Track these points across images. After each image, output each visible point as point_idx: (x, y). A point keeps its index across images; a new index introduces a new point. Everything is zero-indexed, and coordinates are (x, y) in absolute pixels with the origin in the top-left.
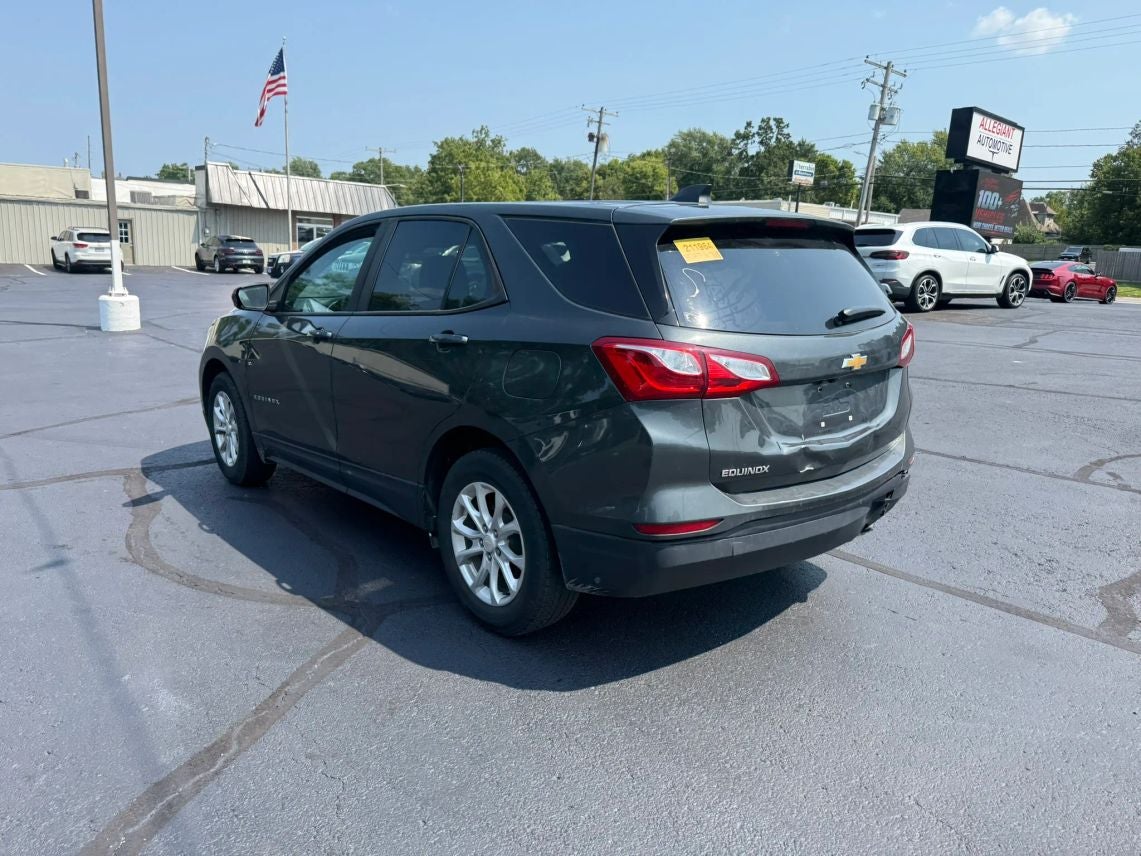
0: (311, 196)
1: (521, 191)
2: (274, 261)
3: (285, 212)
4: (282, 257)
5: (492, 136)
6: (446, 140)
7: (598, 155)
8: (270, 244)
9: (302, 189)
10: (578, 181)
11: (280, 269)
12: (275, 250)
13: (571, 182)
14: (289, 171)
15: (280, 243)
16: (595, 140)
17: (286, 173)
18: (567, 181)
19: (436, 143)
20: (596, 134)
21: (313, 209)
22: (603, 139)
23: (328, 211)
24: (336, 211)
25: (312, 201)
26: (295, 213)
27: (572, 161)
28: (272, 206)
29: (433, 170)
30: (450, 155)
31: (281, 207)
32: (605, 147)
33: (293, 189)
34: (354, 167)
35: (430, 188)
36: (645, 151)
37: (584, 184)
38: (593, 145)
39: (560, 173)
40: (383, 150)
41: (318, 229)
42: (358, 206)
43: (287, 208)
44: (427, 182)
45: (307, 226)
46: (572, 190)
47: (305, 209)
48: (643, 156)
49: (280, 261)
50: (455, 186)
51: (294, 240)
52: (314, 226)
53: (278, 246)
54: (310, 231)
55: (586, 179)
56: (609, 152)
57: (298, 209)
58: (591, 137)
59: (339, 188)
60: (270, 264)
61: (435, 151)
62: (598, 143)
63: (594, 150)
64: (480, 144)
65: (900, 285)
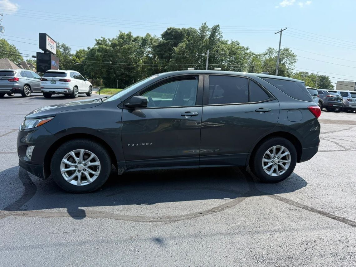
65: (70, 90)
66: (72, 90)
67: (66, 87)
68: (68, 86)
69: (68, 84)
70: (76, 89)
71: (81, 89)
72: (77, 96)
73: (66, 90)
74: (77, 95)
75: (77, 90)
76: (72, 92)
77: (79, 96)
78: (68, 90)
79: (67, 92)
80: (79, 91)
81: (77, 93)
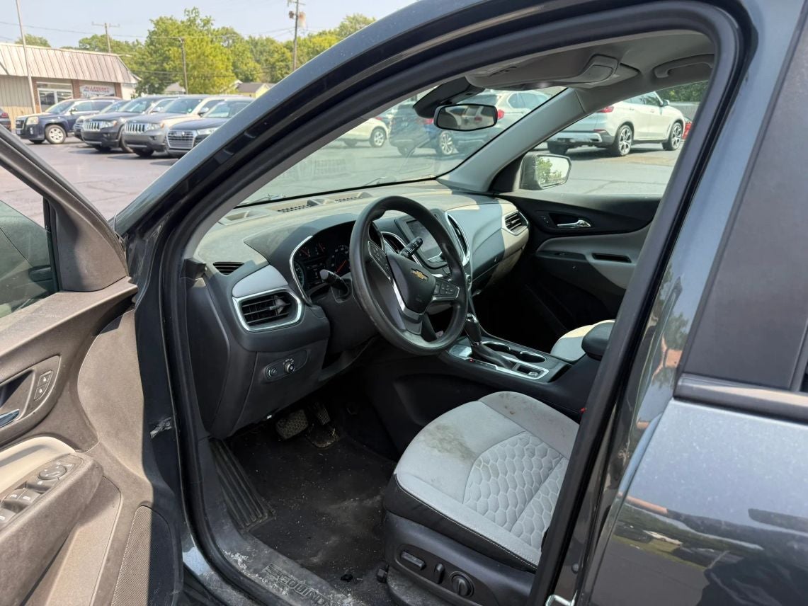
0: (48, 64)
1: (228, 59)
2: (22, 124)
3: (26, 78)
4: (29, 119)
5: (203, 16)
6: (161, 19)
7: (298, 30)
8: (14, 108)
9: (39, 57)
10: (271, 53)
11: (29, 130)
12: (20, 113)
13: (265, 54)
14: (25, 43)
15: (24, 106)
16: (295, 17)
17: (22, 43)
18: (261, 53)
19: (152, 21)
20: (295, 12)
21: (52, 76)
22: (301, 16)
23: (66, 77)
24: (73, 77)
25: (50, 69)
26: (34, 79)
27: (264, 38)
28: (12, 73)
29: (152, 43)
30: (166, 31)
31: (20, 74)
32: (303, 23)
33: (31, 58)
34: (80, 42)
35: (150, 59)
36: (321, 31)
37: (276, 56)
38: (293, 21)
39: (255, 47)
40: (108, 26)
41: (59, 94)
42: (94, 72)
43: (26, 75)
44: (147, 53)
45: (47, 91)
46: (267, 60)
47: (45, 75)
48: (320, 34)
49: (29, 123)
50: (172, 56)
51: (37, 103)
52: (55, 91)
53: (22, 109)
54: (51, 96)
55: (277, 52)
56: (307, 27)
57: (37, 75)
58: (291, 15)
59: (75, 57)
60: (18, 126)
61: (152, 27)
62: (297, 19)
63: (294, 25)
64: (192, 22)
65: (608, 134)
66: (613, 134)
67: (596, 128)
68: (603, 124)
69: (603, 118)
70: (626, 132)
71: (641, 132)
72: (627, 150)
73: (598, 136)
74: (627, 146)
75: (629, 134)
76: (612, 141)
77: (632, 151)
78: (601, 135)
79: (597, 140)
80: (636, 138)
81: (630, 141)
